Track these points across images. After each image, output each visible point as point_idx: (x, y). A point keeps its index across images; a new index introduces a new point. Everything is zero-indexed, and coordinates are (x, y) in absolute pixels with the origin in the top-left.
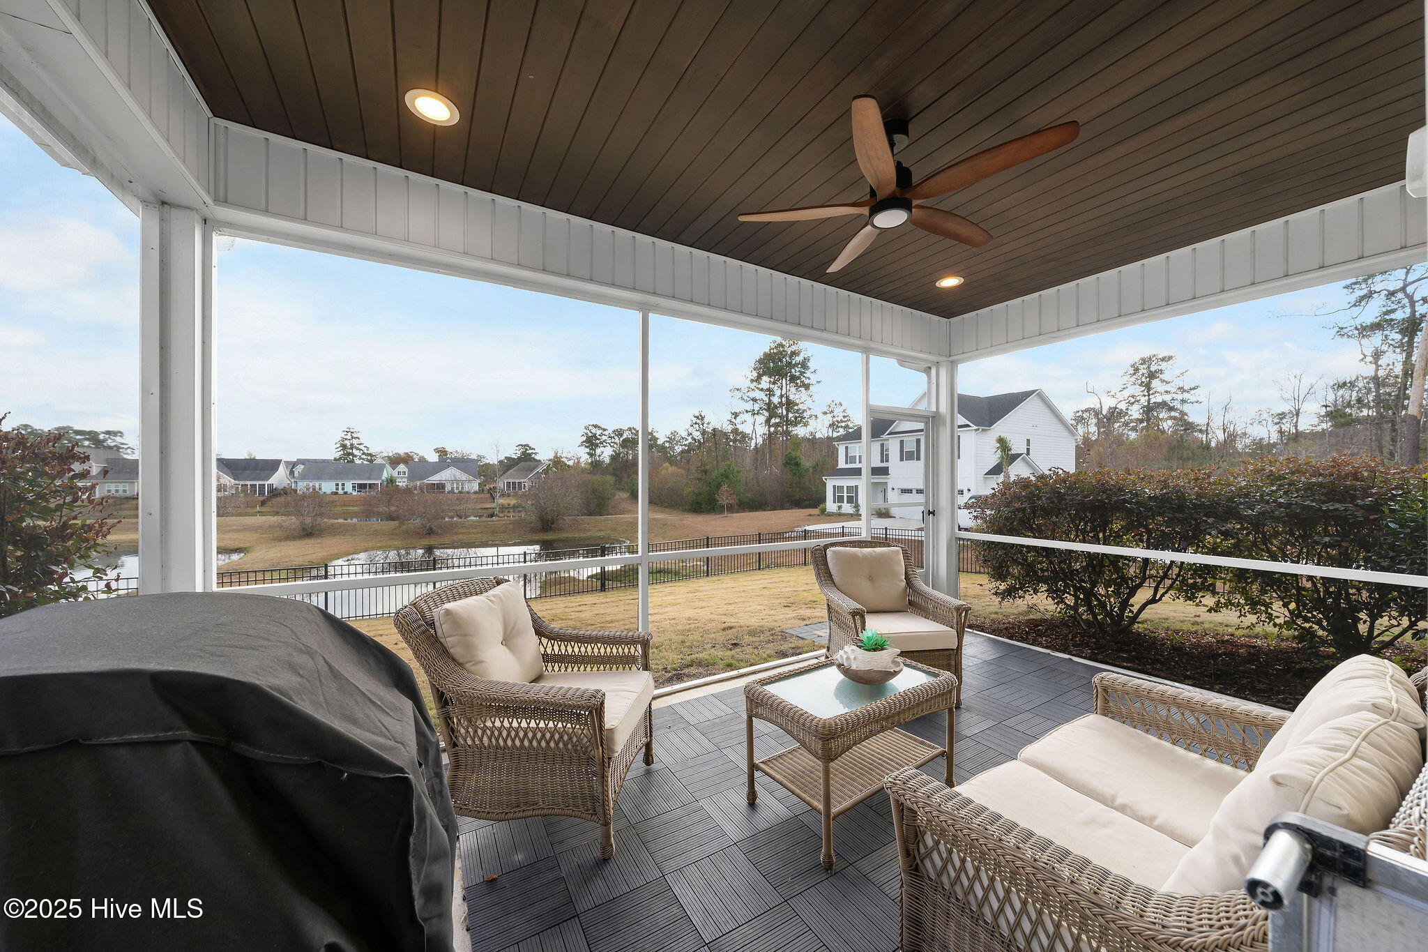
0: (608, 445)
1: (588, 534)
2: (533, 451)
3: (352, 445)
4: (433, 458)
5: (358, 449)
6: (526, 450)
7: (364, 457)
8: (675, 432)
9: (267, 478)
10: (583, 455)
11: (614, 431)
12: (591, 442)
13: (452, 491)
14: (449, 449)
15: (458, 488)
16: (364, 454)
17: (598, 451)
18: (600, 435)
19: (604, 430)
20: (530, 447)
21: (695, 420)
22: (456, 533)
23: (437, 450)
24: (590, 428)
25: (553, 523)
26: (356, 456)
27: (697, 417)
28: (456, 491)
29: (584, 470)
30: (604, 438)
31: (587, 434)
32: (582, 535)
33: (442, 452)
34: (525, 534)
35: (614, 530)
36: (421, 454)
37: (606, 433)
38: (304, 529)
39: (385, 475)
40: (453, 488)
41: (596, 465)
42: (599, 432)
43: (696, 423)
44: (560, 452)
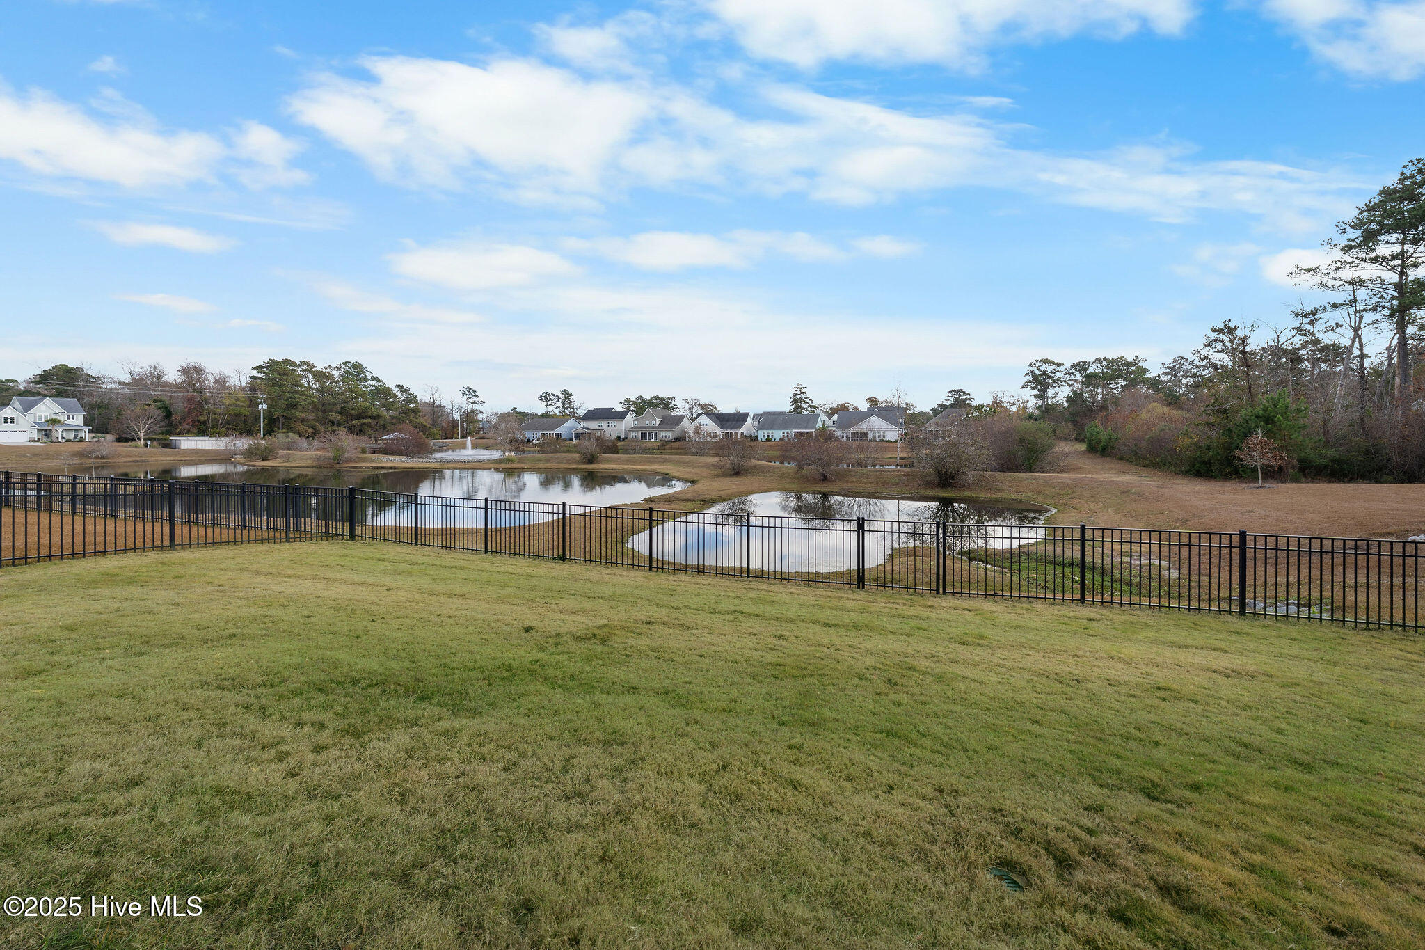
0: (1064, 383)
1: (999, 495)
2: (968, 397)
3: (801, 399)
4: (864, 407)
5: (805, 402)
6: (960, 395)
7: (809, 409)
8: (1182, 358)
9: (740, 427)
10: (1031, 400)
11: (1074, 366)
12: (1041, 381)
13: (874, 440)
14: (880, 399)
15: (879, 437)
16: (809, 406)
17: (1051, 392)
18: (1052, 372)
19: (1059, 365)
20: (964, 393)
21: (1213, 335)
22: (848, 482)
23: (868, 400)
24: (1038, 364)
25: (953, 478)
26: (803, 408)
27: (1220, 331)
28: (878, 440)
29: (1031, 417)
30: (1058, 375)
31: (1032, 372)
32: (989, 496)
33: (873, 402)
34: (918, 489)
35: (1038, 492)
36: (855, 405)
37: (1061, 368)
38: (734, 468)
39: (819, 424)
40: (875, 437)
41: (1047, 411)
42: (1050, 369)
43: (1216, 340)
44: (1000, 395)
